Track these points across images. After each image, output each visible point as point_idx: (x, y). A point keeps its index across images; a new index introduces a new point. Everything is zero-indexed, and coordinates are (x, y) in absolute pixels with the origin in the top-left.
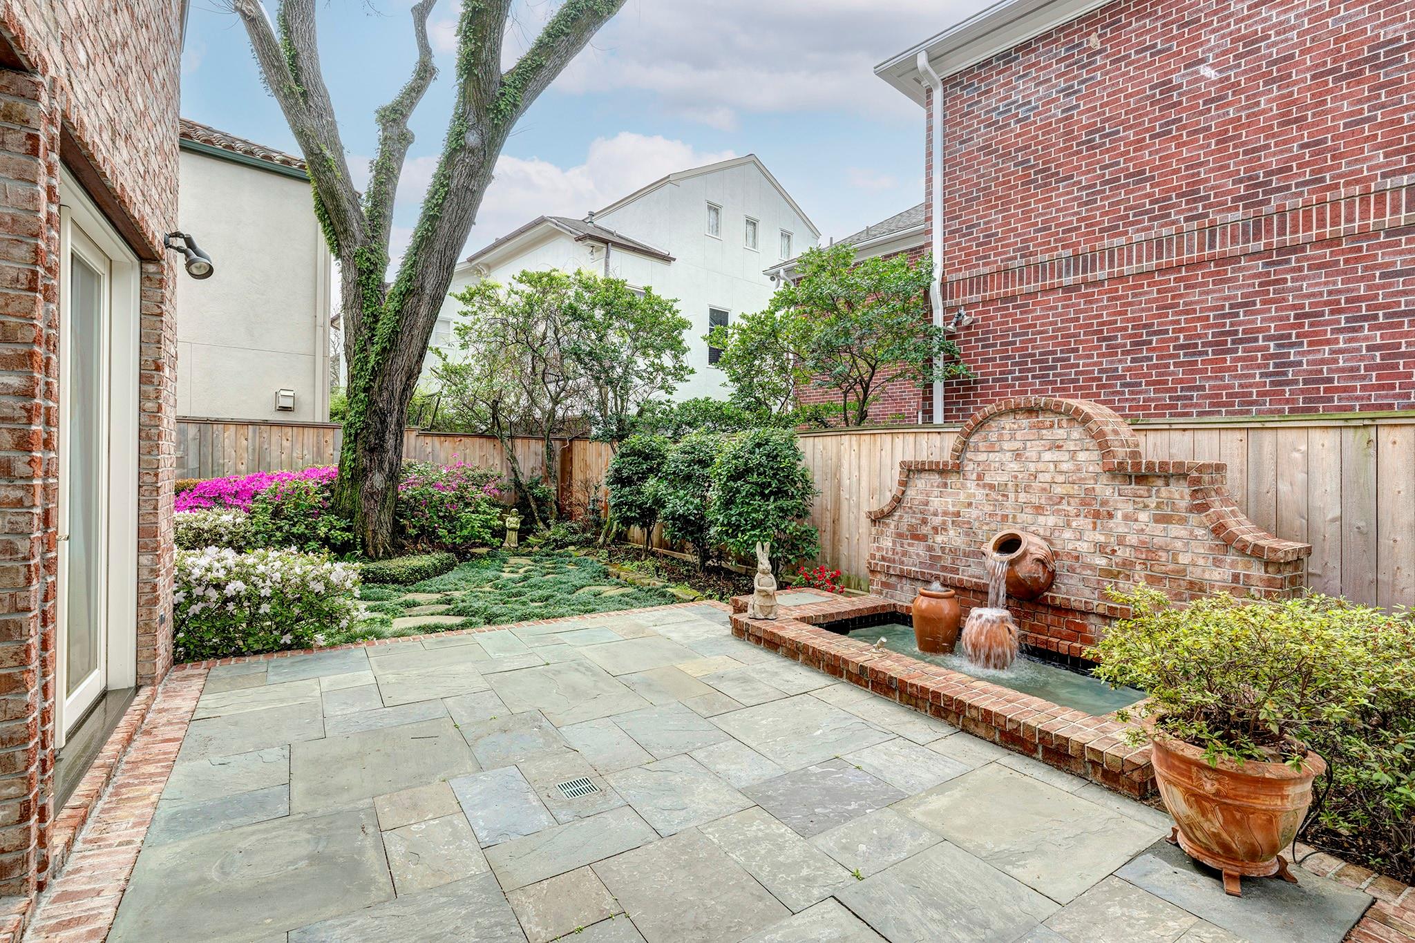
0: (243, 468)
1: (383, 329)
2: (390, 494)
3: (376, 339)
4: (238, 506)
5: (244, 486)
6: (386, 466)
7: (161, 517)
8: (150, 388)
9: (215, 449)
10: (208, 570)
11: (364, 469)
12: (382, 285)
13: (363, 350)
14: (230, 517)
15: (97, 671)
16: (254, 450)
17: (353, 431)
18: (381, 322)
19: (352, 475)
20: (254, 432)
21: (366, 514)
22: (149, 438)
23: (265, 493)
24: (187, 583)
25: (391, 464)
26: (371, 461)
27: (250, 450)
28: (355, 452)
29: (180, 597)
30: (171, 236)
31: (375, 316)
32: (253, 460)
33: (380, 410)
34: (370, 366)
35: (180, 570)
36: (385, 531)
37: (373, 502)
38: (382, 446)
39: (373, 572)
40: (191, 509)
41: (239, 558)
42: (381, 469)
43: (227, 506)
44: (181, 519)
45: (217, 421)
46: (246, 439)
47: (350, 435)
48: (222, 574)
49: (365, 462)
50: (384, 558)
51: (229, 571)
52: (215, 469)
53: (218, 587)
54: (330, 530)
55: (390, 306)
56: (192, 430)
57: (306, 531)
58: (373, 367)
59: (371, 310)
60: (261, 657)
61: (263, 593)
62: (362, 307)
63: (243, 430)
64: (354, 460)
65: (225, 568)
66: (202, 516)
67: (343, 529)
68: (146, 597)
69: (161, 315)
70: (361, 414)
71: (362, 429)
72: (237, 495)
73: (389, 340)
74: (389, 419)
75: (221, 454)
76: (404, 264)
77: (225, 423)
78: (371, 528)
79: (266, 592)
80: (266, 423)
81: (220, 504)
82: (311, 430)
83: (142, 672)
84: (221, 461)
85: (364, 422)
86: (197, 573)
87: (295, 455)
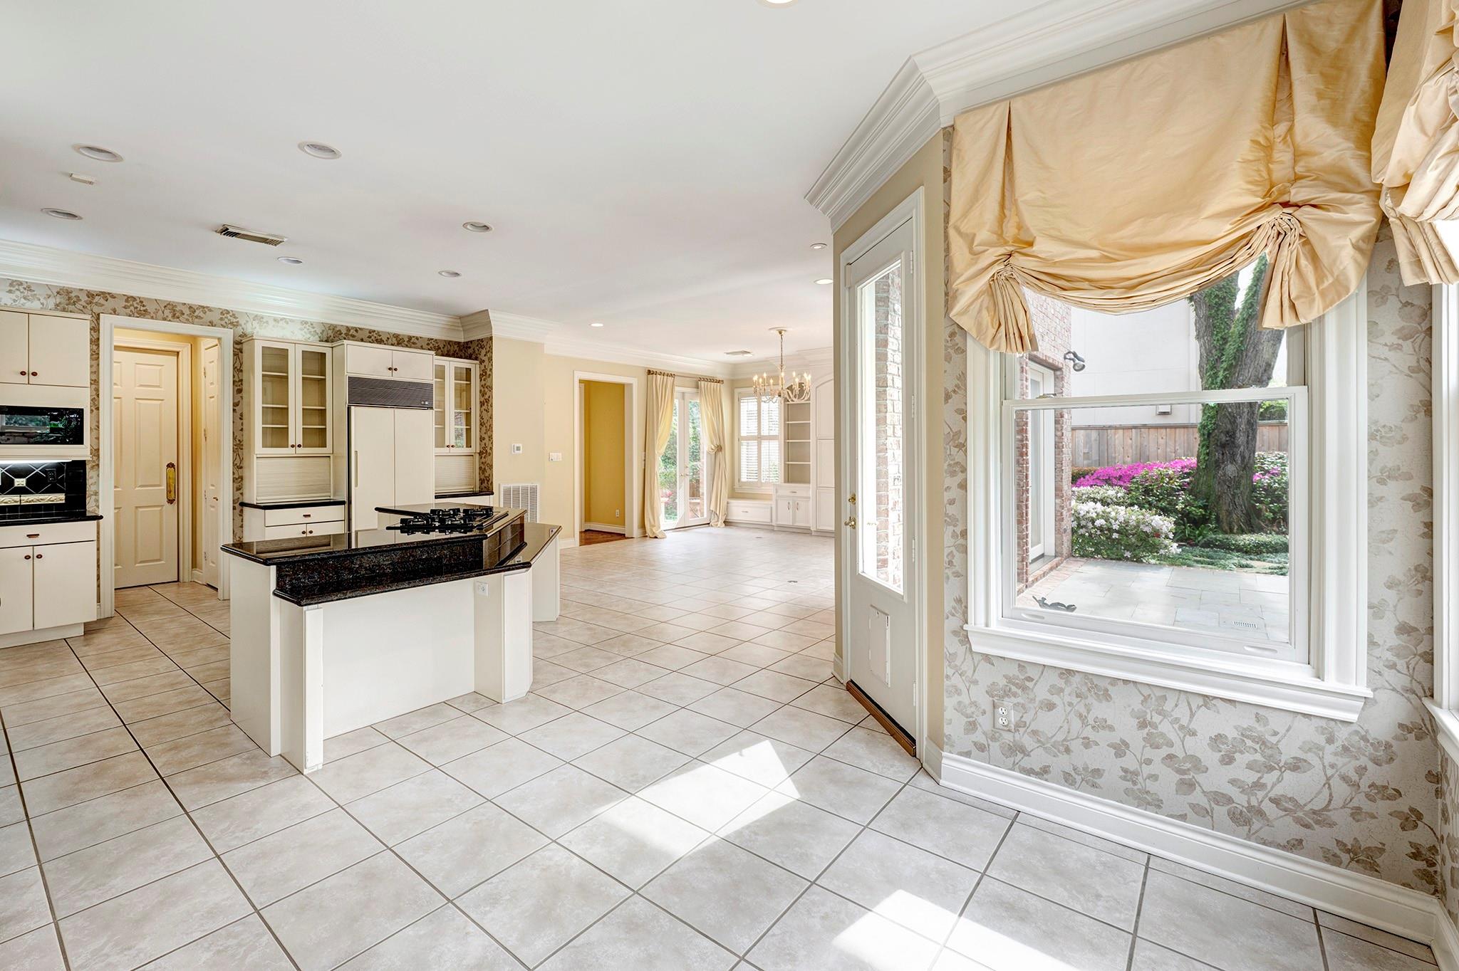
0: (1129, 460)
1: (1230, 349)
2: (1243, 482)
3: (1224, 358)
4: (1121, 486)
5: (1125, 472)
6: (1238, 458)
7: (1064, 483)
8: (1058, 426)
9: (1110, 447)
10: (1088, 512)
11: (1217, 461)
12: (1231, 312)
13: (1213, 367)
14: (1113, 492)
15: (1040, 545)
16: (1137, 447)
17: (1206, 432)
18: (1229, 344)
19: (1206, 466)
20: (1137, 433)
21: (1219, 497)
22: (1059, 448)
23: (1138, 479)
24: (1078, 518)
25: (1243, 458)
26: (1223, 454)
27: (1134, 447)
28: (1208, 447)
29: (1075, 524)
30: (1067, 354)
31: (1224, 339)
32: (1136, 454)
33: (1229, 413)
34: (1219, 380)
35: (1075, 511)
36: (1240, 513)
37: (1226, 487)
38: (1233, 443)
39: (1220, 541)
40: (1091, 486)
41: (1103, 508)
42: (1233, 460)
43: (1112, 485)
44: (1084, 492)
45: (1110, 427)
46: (1131, 439)
47: (1204, 435)
48: (1094, 515)
49: (1218, 455)
50: (1237, 533)
51: (1098, 514)
52: (1110, 460)
53: (1093, 521)
54: (1186, 506)
55: (1235, 329)
56: (1094, 434)
57: (1168, 506)
58: (1221, 380)
59: (1220, 335)
60: (1114, 561)
61: (1114, 527)
62: (1213, 334)
63: (1128, 433)
64: (1208, 454)
65: (1096, 512)
66: (1097, 490)
67: (1200, 507)
68: (1059, 518)
69: (1062, 393)
70: (1212, 418)
71: (1214, 430)
72: (1120, 478)
73: (1235, 358)
74: (1239, 420)
75: (1113, 450)
76: (1247, 294)
77: (1116, 428)
78: (1225, 508)
79: (1116, 527)
80: (1145, 426)
81: (1109, 485)
82: (1182, 430)
83: (1057, 550)
84: (1113, 455)
85: (1214, 424)
86: (1082, 513)
87: (1168, 450)
